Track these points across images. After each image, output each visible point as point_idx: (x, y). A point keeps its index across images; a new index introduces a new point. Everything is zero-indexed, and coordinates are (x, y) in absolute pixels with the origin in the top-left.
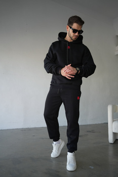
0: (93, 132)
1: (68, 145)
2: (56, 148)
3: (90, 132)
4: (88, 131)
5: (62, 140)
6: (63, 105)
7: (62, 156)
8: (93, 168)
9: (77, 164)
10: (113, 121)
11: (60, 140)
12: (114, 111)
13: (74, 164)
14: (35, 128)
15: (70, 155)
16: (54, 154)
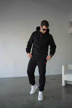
0: (54, 79)
1: (39, 87)
2: (33, 89)
3: (53, 79)
4: (51, 79)
5: (37, 85)
6: (37, 66)
7: (36, 93)
8: (52, 99)
9: (43, 97)
10: (65, 74)
11: (35, 85)
12: (65, 68)
13: (42, 97)
14: (21, 77)
15: (40, 93)
16: (32, 92)
